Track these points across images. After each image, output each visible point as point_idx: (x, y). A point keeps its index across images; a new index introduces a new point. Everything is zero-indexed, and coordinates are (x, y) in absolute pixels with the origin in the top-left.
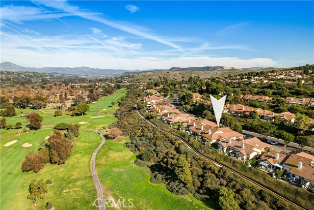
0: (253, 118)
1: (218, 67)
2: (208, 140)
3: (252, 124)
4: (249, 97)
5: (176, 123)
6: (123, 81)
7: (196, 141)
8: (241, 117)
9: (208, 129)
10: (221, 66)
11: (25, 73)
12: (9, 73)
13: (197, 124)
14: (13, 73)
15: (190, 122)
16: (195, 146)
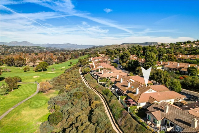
0: (192, 75)
1: (154, 42)
2: (134, 103)
3: (192, 82)
4: (181, 56)
5: (104, 78)
6: (89, 51)
7: (119, 102)
8: (176, 73)
9: (136, 88)
10: (156, 42)
11: (32, 47)
12: (23, 47)
13: (125, 80)
14: (26, 47)
15: (118, 78)
16: (115, 110)
